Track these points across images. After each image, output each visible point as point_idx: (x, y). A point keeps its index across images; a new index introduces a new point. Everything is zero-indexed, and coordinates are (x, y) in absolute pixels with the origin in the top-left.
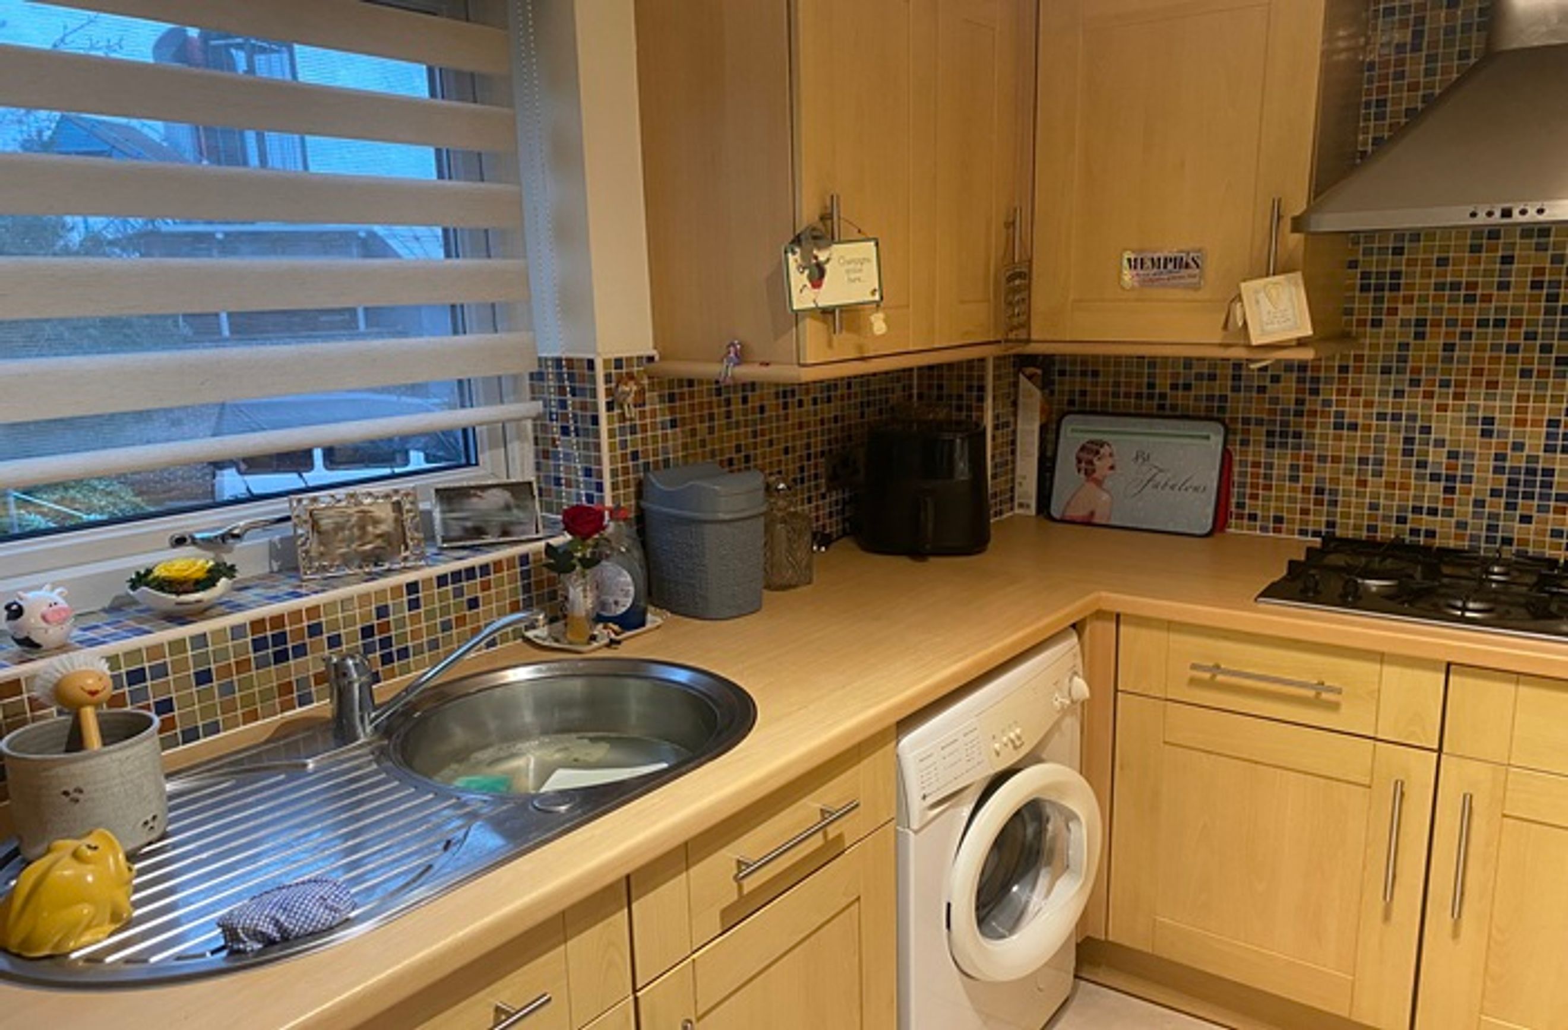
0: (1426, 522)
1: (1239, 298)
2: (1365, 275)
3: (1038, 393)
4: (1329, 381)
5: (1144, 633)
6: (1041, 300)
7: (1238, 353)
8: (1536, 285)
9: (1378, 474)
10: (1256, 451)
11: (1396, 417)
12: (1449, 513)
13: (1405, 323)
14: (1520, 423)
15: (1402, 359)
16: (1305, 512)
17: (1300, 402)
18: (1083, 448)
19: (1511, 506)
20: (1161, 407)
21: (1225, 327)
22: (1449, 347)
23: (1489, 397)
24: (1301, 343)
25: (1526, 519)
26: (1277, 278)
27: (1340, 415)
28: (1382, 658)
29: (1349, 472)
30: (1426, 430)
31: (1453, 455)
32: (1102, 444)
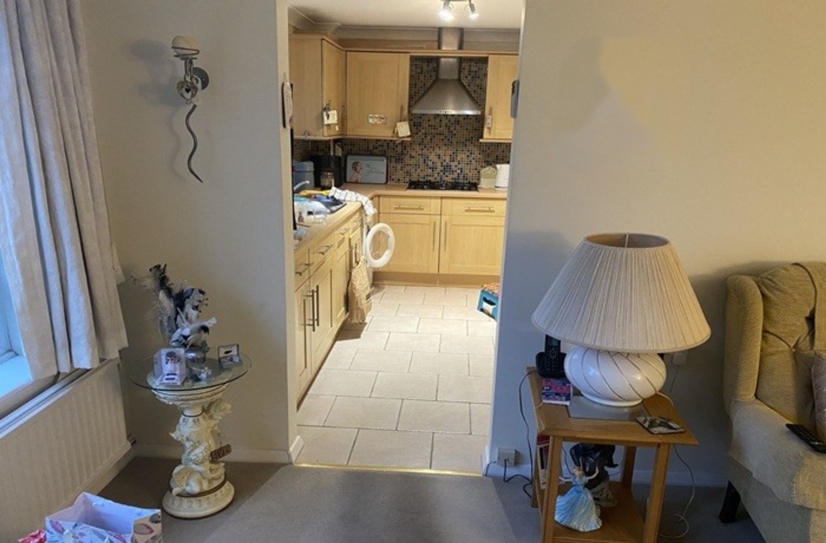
0: (430, 178)
1: (396, 126)
2: (414, 122)
3: (340, 149)
4: (408, 146)
5: (385, 199)
6: (349, 124)
7: (395, 139)
8: (446, 126)
9: (419, 168)
10: (393, 164)
11: (422, 155)
12: (433, 176)
13: (423, 134)
14: (445, 155)
15: (422, 142)
16: (404, 178)
17: (402, 152)
18: (354, 164)
19: (444, 174)
20: (371, 153)
21: (394, 132)
22: (431, 139)
23: (439, 150)
24: (408, 137)
25: (447, 176)
26: (404, 123)
27: (411, 154)
28: (430, 197)
29: (413, 168)
30: (428, 158)
31: (433, 163)
32: (358, 162)
